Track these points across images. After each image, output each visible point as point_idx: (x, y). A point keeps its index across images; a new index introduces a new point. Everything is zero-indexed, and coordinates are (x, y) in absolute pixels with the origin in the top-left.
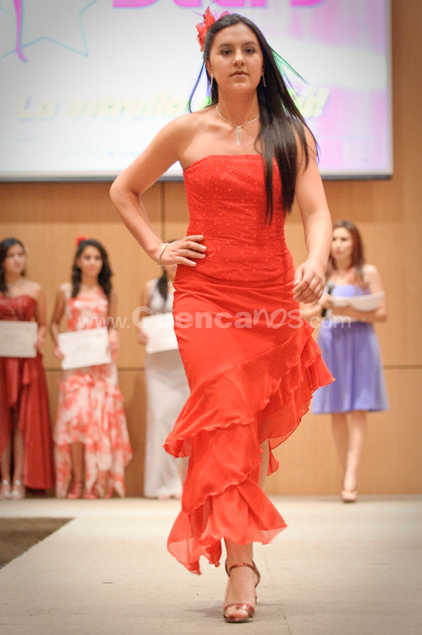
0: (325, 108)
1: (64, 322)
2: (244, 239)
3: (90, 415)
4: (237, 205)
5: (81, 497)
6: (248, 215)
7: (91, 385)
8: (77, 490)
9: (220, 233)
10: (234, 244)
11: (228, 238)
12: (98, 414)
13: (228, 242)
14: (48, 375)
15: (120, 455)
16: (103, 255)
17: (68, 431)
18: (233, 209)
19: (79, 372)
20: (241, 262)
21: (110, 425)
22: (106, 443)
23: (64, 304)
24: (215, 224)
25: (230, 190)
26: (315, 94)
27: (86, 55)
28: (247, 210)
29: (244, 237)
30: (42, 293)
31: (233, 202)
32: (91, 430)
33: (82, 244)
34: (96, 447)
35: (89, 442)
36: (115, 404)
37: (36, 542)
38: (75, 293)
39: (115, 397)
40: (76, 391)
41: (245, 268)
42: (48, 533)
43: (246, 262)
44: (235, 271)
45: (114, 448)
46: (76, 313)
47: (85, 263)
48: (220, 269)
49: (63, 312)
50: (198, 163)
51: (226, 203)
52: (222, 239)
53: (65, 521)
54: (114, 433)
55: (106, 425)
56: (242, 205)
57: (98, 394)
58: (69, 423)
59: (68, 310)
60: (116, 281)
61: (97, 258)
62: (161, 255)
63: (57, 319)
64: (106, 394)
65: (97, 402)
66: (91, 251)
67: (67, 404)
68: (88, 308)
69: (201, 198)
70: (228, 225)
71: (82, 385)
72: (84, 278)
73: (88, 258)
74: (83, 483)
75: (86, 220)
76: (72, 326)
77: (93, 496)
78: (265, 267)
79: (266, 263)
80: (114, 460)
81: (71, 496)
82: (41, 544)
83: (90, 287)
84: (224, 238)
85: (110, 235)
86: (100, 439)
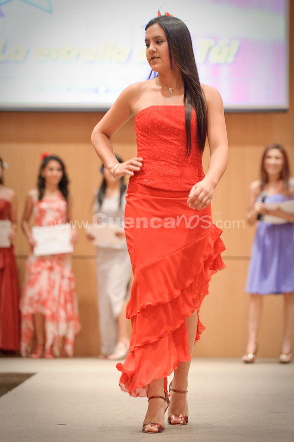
0: (236, 56)
1: (32, 220)
2: (173, 162)
3: (49, 292)
4: (169, 139)
5: (42, 357)
6: (176, 145)
7: (51, 269)
8: (39, 351)
9: (157, 157)
10: (166, 165)
11: (162, 160)
12: (56, 292)
13: (162, 163)
14: (18, 261)
15: (72, 324)
16: (63, 168)
17: (31, 304)
18: (165, 141)
19: (42, 259)
20: (171, 177)
21: (66, 301)
22: (62, 314)
23: (32, 206)
24: (154, 151)
25: (164, 127)
26: (229, 45)
27: (50, 12)
28: (175, 142)
29: (174, 160)
30: (15, 198)
31: (166, 136)
32: (50, 303)
33: (46, 159)
34: (55, 317)
35: (48, 313)
36: (70, 284)
37: (6, 392)
38: (41, 197)
39: (70, 279)
40: (39, 273)
41: (173, 181)
42: (15, 385)
43: (174, 178)
44: (166, 183)
45: (69, 319)
46: (42, 212)
47: (48, 173)
48: (156, 181)
49: (31, 211)
50: (144, 110)
51: (162, 136)
52: (158, 161)
53: (28, 376)
54: (69, 306)
55: (62, 300)
56: (172, 138)
57: (56, 276)
58: (31, 298)
59: (36, 210)
60: (72, 188)
61: (58, 170)
62: (115, 171)
63: (27, 217)
64: (63, 277)
65: (54, 282)
66: (54, 164)
67: (32, 283)
68: (51, 209)
69: (145, 134)
70: (163, 151)
71: (44, 268)
72: (48, 185)
73: (52, 169)
74: (44, 345)
75: (49, 141)
76: (39, 223)
77: (50, 356)
78: (187, 182)
79: (187, 179)
80: (68, 327)
81: (34, 356)
82: (10, 394)
83: (53, 192)
84: (160, 160)
85: (68, 152)
86: (58, 311)
